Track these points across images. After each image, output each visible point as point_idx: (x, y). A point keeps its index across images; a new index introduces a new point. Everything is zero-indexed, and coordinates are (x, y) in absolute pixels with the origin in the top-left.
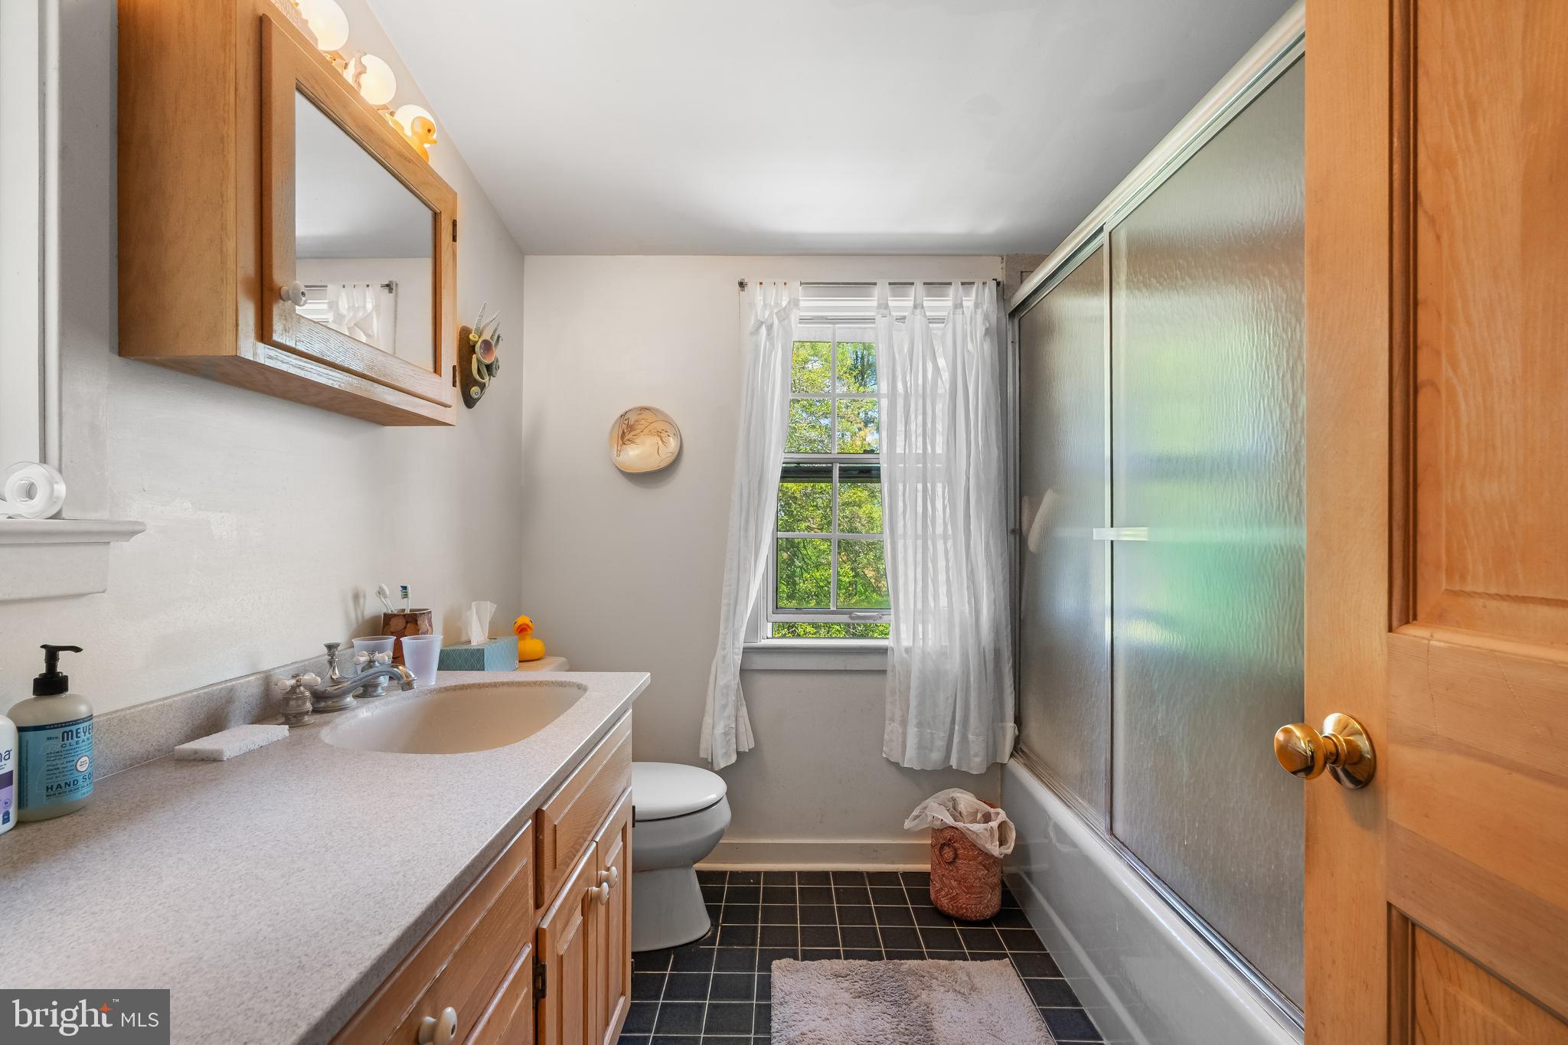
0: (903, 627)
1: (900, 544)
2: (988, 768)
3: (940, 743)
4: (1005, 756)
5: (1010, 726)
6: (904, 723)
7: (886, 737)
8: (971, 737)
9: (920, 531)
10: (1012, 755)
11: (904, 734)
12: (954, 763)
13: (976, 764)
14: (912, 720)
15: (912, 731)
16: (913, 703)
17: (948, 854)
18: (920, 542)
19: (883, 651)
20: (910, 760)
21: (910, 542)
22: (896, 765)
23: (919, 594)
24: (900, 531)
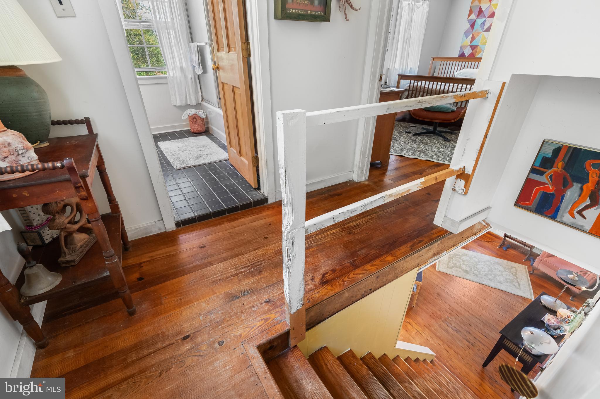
0: (170, 71)
1: (164, 48)
2: (197, 104)
3: (184, 99)
4: (200, 101)
5: (200, 94)
6: (175, 95)
7: (172, 100)
8: (191, 97)
9: (169, 45)
10: (202, 101)
11: (176, 98)
12: (189, 103)
13: (194, 103)
14: (177, 94)
15: (178, 97)
16: (176, 90)
17: (195, 120)
18: (170, 48)
19: (166, 78)
20: (179, 104)
21: (167, 48)
22: (175, 106)
23: (172, 62)
24: (164, 44)
